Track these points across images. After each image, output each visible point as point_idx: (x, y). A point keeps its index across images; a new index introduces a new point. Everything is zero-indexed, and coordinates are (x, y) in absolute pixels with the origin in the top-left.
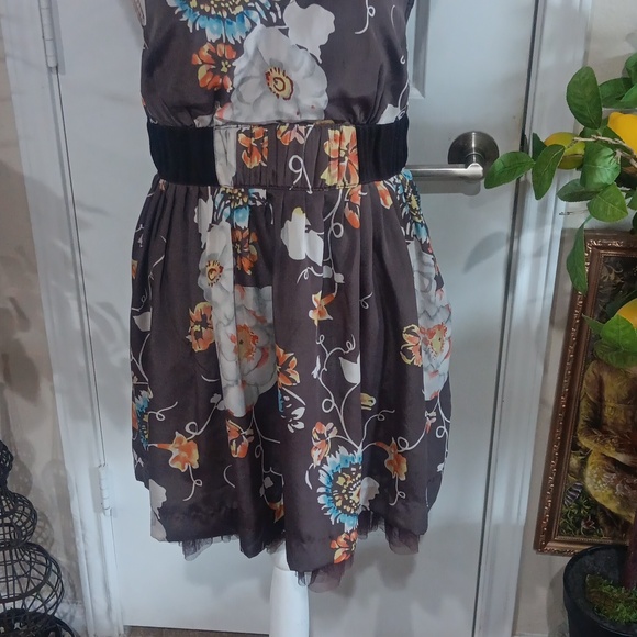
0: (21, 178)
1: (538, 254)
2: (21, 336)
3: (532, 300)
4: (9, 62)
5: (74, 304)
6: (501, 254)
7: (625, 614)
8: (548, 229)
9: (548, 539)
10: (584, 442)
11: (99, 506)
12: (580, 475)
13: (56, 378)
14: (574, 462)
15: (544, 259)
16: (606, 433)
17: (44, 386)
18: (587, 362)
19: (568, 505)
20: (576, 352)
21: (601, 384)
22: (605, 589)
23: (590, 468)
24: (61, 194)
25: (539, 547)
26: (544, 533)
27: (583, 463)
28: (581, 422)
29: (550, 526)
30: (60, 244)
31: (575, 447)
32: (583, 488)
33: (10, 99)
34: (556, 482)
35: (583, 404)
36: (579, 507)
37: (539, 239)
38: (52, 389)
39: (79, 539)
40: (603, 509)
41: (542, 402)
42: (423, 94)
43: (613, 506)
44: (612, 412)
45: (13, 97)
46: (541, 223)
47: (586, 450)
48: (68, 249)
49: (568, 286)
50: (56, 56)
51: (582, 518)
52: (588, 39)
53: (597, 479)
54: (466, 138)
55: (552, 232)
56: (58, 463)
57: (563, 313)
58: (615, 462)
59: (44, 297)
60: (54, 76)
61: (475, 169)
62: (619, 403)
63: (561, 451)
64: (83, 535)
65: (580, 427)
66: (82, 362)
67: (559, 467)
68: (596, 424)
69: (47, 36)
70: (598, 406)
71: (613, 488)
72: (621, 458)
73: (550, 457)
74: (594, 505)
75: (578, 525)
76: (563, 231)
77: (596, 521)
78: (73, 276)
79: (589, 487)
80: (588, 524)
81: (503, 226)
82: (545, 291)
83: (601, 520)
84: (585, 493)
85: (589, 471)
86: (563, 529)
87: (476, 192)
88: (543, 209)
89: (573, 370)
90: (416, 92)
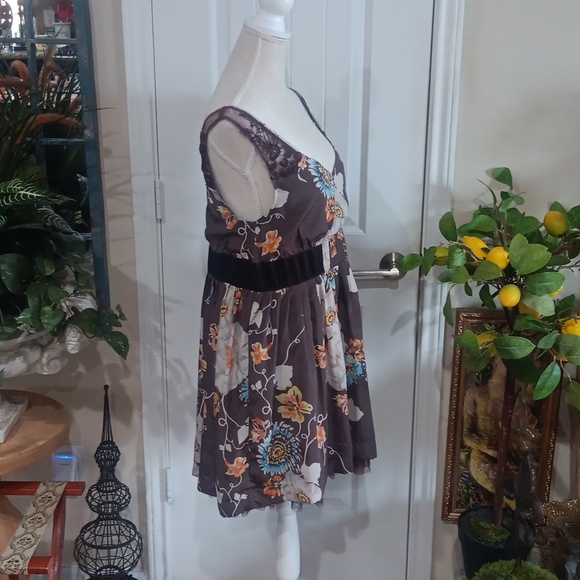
0: (135, 284)
1: (433, 323)
2: (124, 382)
3: (431, 351)
4: (135, 217)
5: (159, 360)
6: (412, 324)
7: (494, 537)
9: (450, 511)
10: (468, 442)
11: (165, 497)
12: (467, 466)
13: (144, 408)
14: (463, 456)
15: (437, 326)
16: (481, 436)
18: (466, 389)
19: (461, 487)
20: (459, 383)
21: (475, 404)
22: (482, 524)
23: (472, 460)
24: (157, 292)
25: (445, 517)
26: (447, 507)
27: (468, 457)
28: (465, 429)
29: (450, 503)
30: (154, 322)
31: (463, 446)
32: (469, 474)
33: (133, 238)
34: (452, 470)
35: (465, 417)
36: (468, 488)
37: (433, 313)
38: (141, 417)
39: (150, 521)
40: (483, 489)
41: (441, 417)
43: (489, 487)
44: (483, 423)
45: (135, 237)
46: (434, 304)
47: (469, 448)
48: (158, 325)
49: (452, 342)
50: (161, 213)
51: (470, 495)
52: (453, 201)
53: (478, 467)
54: (389, 256)
56: (140, 467)
58: (487, 455)
59: (141, 357)
60: (159, 224)
61: (395, 271)
62: (486, 415)
63: (454, 448)
64: (153, 519)
65: (464, 432)
66: (161, 397)
67: (453, 459)
68: (474, 429)
69: (158, 202)
70: (474, 418)
71: (487, 473)
72: (491, 453)
74: (477, 486)
75: (468, 501)
77: (478, 497)
78: (159, 341)
79: (473, 474)
80: (474, 500)
81: (413, 307)
82: (439, 345)
83: (482, 497)
84: (471, 478)
85: (473, 463)
86: (458, 504)
87: (396, 287)
88: (434, 295)
89: (458, 394)
90: (361, 231)
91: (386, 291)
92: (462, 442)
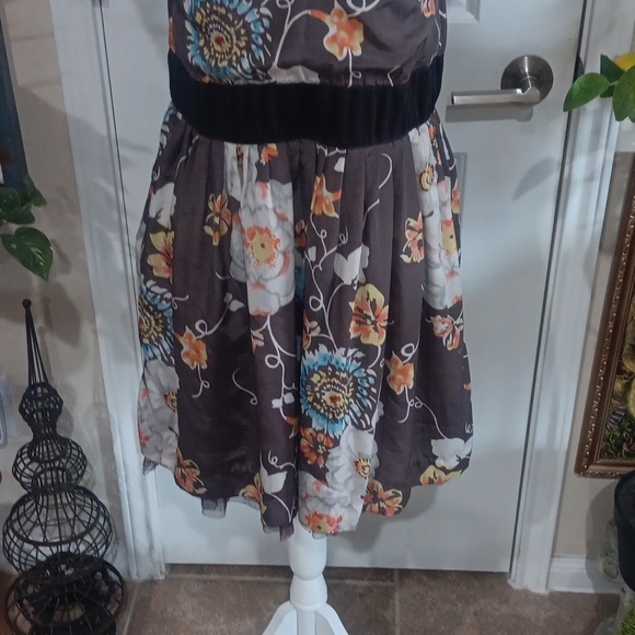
0: (64, 117)
1: (590, 179)
3: (582, 226)
5: (117, 245)
6: (553, 179)
8: (601, 154)
9: (590, 463)
10: (629, 365)
12: (623, 399)
13: (99, 320)
14: (618, 386)
15: (596, 185)
17: (86, 329)
19: (611, 428)
20: (625, 277)
23: (633, 391)
24: (104, 132)
25: (581, 470)
26: (587, 457)
27: (627, 387)
28: (627, 346)
29: (592, 451)
30: (103, 183)
31: (620, 371)
32: (626, 411)
33: (52, 34)
34: (600, 406)
36: (622, 430)
37: (592, 164)
38: (95, 332)
39: (122, 480)
41: (588, 328)
42: (477, 17)
45: (56, 33)
46: (594, 147)
47: (631, 373)
48: (111, 189)
49: (618, 210)
51: (624, 440)
54: (518, 63)
55: (605, 157)
56: (100, 405)
57: (613, 238)
59: (87, 240)
60: (98, 9)
63: (606, 376)
64: (126, 476)
65: (625, 351)
67: (603, 391)
73: (594, 381)
75: (620, 448)
76: (616, 155)
78: (116, 215)
79: (632, 410)
80: (629, 447)
81: (558, 155)
82: (596, 217)
84: (628, 416)
86: (605, 453)
87: (528, 118)
88: (596, 132)
89: (622, 295)
90: (470, 17)
91: (509, 127)
92: (620, 365)
